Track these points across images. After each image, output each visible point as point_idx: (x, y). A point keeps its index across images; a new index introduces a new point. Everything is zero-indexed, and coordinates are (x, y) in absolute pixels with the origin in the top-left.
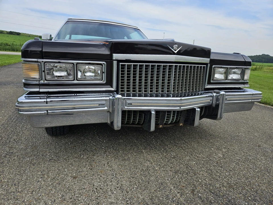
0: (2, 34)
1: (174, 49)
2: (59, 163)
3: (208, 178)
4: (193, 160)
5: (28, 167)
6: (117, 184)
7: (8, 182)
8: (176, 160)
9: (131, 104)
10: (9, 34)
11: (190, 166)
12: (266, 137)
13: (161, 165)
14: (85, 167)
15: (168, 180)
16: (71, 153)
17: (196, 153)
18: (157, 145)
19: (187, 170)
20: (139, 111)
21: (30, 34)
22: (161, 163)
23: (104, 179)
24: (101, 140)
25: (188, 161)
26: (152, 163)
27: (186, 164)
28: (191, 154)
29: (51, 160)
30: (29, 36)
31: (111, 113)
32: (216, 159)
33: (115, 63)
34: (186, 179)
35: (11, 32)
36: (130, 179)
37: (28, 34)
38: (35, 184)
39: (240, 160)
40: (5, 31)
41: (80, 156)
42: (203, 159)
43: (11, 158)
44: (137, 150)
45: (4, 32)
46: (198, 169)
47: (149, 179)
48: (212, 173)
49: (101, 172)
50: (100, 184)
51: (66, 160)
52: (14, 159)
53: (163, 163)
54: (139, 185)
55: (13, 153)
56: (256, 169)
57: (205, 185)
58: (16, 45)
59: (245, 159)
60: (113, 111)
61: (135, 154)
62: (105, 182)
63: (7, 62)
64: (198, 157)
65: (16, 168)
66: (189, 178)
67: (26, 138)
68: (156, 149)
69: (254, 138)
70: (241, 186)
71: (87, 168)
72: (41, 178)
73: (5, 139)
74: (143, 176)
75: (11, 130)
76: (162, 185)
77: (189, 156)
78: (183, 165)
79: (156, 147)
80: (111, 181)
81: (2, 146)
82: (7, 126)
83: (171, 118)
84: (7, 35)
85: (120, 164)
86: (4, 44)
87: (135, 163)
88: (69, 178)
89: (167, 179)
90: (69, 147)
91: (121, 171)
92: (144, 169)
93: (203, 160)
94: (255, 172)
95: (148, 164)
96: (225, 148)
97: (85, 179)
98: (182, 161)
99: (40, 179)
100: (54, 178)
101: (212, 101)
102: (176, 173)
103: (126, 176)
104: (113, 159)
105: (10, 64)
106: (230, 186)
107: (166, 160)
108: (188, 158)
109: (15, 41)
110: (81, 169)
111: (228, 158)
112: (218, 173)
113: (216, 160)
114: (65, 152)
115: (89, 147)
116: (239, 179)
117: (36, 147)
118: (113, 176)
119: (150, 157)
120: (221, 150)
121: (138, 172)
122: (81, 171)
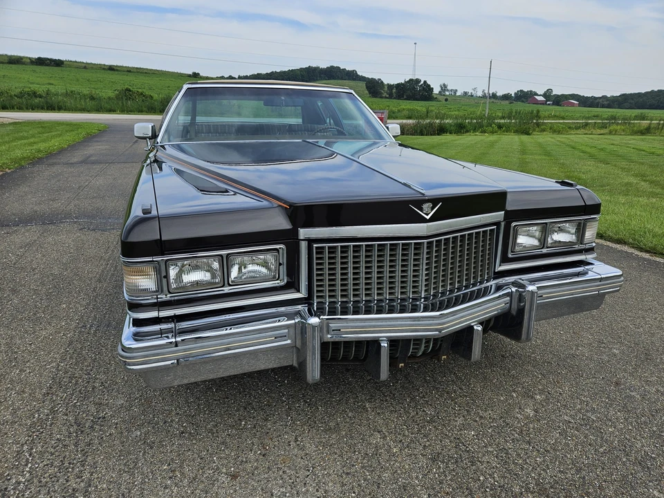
0: (20, 66)
1: (424, 212)
2: (200, 440)
3: (499, 471)
4: (469, 427)
5: (140, 452)
6: (317, 491)
7: (110, 489)
8: (435, 427)
9: (340, 330)
10: (37, 65)
11: (463, 441)
12: (636, 357)
13: (403, 441)
14: (251, 450)
15: (417, 478)
16: (221, 416)
17: (478, 406)
18: (396, 389)
19: (456, 453)
20: (356, 341)
21: (87, 63)
22: (404, 435)
23: (291, 479)
24: (279, 377)
25: (461, 429)
26: (384, 438)
27: (455, 438)
28: (468, 411)
29: (183, 433)
30: (85, 68)
31: (300, 350)
32: (518, 422)
33: (304, 245)
34: (455, 476)
35: (39, 58)
36: (342, 477)
37: (80, 62)
38: (160, 493)
39: (570, 422)
40: (27, 57)
41: (239, 422)
42: (492, 422)
43: (105, 432)
44: (355, 404)
45: (24, 60)
46: (480, 450)
47: (380, 477)
48: (509, 458)
49: (284, 463)
50: (284, 490)
51: (213, 434)
52: (110, 434)
53: (408, 436)
54: (359, 492)
55: (105, 418)
56: (601, 447)
57: (491, 490)
58: (57, 94)
59: (582, 419)
60: (304, 343)
61: (350, 415)
62: (293, 486)
63: (42, 146)
64: (481, 417)
65: (119, 456)
66: (461, 472)
67: (126, 378)
68: (394, 398)
69: (608, 362)
70: (564, 490)
71: (256, 452)
72: (170, 478)
73: (83, 382)
74: (367, 470)
75: (91, 357)
76: (405, 490)
77: (464, 417)
78: (448, 441)
79: (394, 395)
80: (305, 484)
81: (81, 401)
82: (79, 346)
83: (423, 345)
84: (32, 66)
85: (321, 442)
86: (29, 95)
87: (352, 438)
88: (223, 478)
89: (414, 475)
90: (215, 400)
91: (323, 459)
92: (370, 452)
93: (492, 425)
94: (597, 453)
95: (377, 439)
96: (541, 392)
97: (255, 481)
98: (447, 429)
99: (169, 482)
100: (194, 479)
101: (508, 305)
102: (434, 460)
103: (334, 471)
104: (306, 427)
105: (50, 153)
106: (541, 490)
107: (414, 428)
108: (460, 421)
109: (52, 82)
110: (245, 454)
111: (545, 419)
112: (521, 458)
113: (519, 425)
114: (208, 414)
115: (254, 397)
116: (562, 472)
117: (149, 401)
118: (309, 470)
119: (381, 422)
120: (532, 397)
121: (357, 459)
122: (244, 460)
